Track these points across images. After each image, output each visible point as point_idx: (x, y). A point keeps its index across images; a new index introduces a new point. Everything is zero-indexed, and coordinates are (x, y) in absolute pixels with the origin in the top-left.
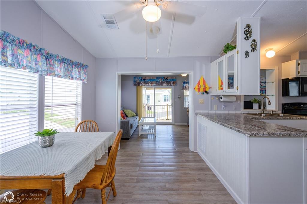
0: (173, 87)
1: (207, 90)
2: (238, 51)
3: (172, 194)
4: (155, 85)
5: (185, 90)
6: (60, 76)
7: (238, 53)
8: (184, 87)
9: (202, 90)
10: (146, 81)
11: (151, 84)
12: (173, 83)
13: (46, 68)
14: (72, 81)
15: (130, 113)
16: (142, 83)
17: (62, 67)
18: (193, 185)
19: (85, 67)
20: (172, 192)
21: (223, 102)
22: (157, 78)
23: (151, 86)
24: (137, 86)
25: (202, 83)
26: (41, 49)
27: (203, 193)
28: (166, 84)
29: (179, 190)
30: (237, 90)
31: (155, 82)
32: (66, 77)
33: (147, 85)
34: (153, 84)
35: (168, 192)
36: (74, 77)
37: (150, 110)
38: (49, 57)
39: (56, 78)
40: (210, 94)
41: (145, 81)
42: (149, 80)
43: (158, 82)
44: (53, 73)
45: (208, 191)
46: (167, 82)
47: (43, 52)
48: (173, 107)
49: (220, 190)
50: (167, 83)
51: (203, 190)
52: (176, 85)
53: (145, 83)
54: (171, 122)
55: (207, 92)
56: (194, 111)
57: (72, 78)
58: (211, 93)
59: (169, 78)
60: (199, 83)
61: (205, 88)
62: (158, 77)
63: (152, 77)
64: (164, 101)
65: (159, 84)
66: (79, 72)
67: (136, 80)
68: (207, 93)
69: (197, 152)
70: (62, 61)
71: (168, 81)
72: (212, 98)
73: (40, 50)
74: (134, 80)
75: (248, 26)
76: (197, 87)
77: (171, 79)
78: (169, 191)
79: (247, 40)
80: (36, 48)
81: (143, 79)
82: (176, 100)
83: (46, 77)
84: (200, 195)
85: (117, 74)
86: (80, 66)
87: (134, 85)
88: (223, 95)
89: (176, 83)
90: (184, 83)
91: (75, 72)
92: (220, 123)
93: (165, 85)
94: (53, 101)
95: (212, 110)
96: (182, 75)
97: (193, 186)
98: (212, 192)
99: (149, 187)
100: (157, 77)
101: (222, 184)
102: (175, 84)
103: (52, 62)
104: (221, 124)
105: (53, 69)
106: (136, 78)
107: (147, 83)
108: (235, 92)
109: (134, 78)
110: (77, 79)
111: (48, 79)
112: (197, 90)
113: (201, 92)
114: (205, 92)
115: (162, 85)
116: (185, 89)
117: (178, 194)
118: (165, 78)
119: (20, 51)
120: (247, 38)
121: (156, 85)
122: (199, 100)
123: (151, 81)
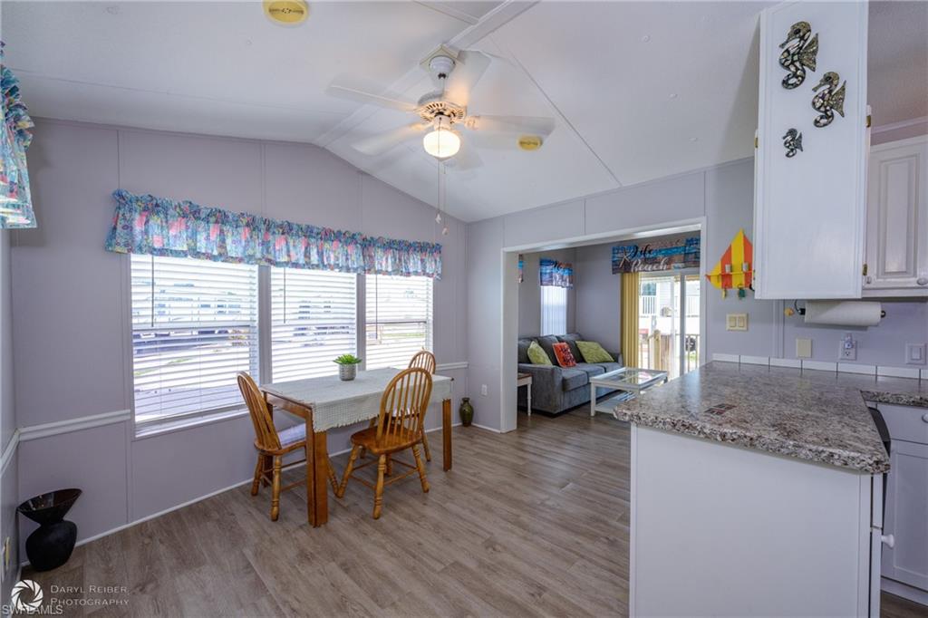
4: (681, 264)
6: (387, 273)
10: (651, 256)
11: (668, 263)
13: (362, 264)
14: (408, 278)
15: (592, 351)
16: (636, 264)
17: (390, 257)
19: (435, 249)
22: (687, 241)
23: (667, 269)
24: (622, 274)
26: (354, 235)
31: (682, 256)
32: (397, 271)
33: (654, 268)
34: (673, 265)
36: (411, 270)
38: (367, 244)
39: (379, 276)
41: (647, 255)
42: (660, 251)
43: (691, 256)
44: (372, 270)
47: (358, 237)
53: (646, 261)
57: (408, 274)
62: (691, 239)
63: (671, 242)
66: (422, 261)
67: (619, 255)
70: (390, 245)
73: (353, 237)
74: (614, 257)
75: (800, 31)
79: (795, 85)
80: (347, 235)
81: (640, 250)
83: (368, 276)
85: (502, 253)
86: (422, 248)
87: (614, 271)
91: (414, 262)
94: (379, 314)
103: (372, 251)
105: (373, 262)
106: (618, 250)
107: (654, 261)
109: (614, 249)
110: (416, 273)
111: (370, 278)
112: (717, 284)
119: (327, 246)
120: (793, 81)
121: (685, 266)
122: (728, 316)
123: (667, 253)
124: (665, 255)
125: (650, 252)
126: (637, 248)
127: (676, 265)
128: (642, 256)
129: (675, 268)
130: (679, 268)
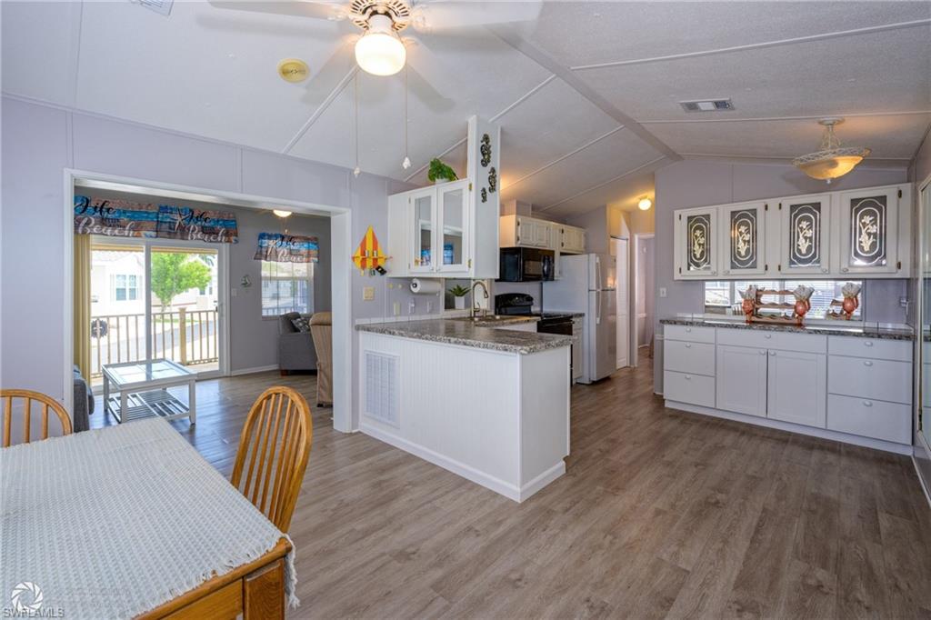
0: (225, 247)
1: (380, 263)
2: (470, 185)
3: (384, 537)
4: (154, 234)
5: (266, 259)
7: (470, 189)
8: (264, 250)
9: (369, 263)
10: (111, 216)
11: (136, 228)
12: (227, 234)
16: (89, 223)
18: (408, 499)
20: (381, 533)
21: (418, 294)
22: (161, 207)
23: (134, 236)
25: (369, 247)
27: (437, 503)
28: (199, 236)
29: (390, 521)
30: (469, 266)
31: (155, 224)
33: (116, 232)
34: (142, 233)
35: (372, 538)
37: (102, 334)
40: (388, 275)
41: (104, 215)
42: (124, 212)
43: (165, 226)
45: (442, 495)
46: (203, 227)
48: (224, 318)
49: (459, 486)
50: (204, 230)
51: (435, 499)
52: (237, 241)
53: (103, 222)
54: (217, 368)
55: (383, 270)
56: (353, 321)
58: (390, 272)
59: (210, 215)
60: (363, 245)
61: (375, 260)
62: (166, 206)
63: (139, 205)
64: (118, 298)
65: (169, 233)
68: (383, 272)
69: (360, 432)
71: (206, 225)
72: (391, 286)
75: (486, 139)
76: (359, 254)
77: (218, 221)
78: (370, 534)
79: (485, 166)
81: (93, 205)
82: (234, 294)
84: (436, 509)
88: (418, 278)
89: (237, 236)
90: (262, 236)
92: (453, 339)
93: (197, 239)
95: (390, 316)
96: (277, 213)
97: (411, 500)
98: (451, 495)
99: (315, 555)
100: (163, 205)
101: (454, 474)
102: (233, 238)
104: (455, 342)
107: (115, 223)
108: (465, 272)
112: (358, 263)
113: (367, 270)
114: (377, 269)
115: (183, 239)
116: (266, 256)
117: (395, 531)
118: (195, 215)
120: (485, 162)
121: (157, 237)
122: (364, 289)
123: (133, 216)
124: (131, 218)
125: (108, 210)
126: (88, 201)
127: (148, 233)
128: (98, 214)
129: (146, 236)
130: (151, 237)
